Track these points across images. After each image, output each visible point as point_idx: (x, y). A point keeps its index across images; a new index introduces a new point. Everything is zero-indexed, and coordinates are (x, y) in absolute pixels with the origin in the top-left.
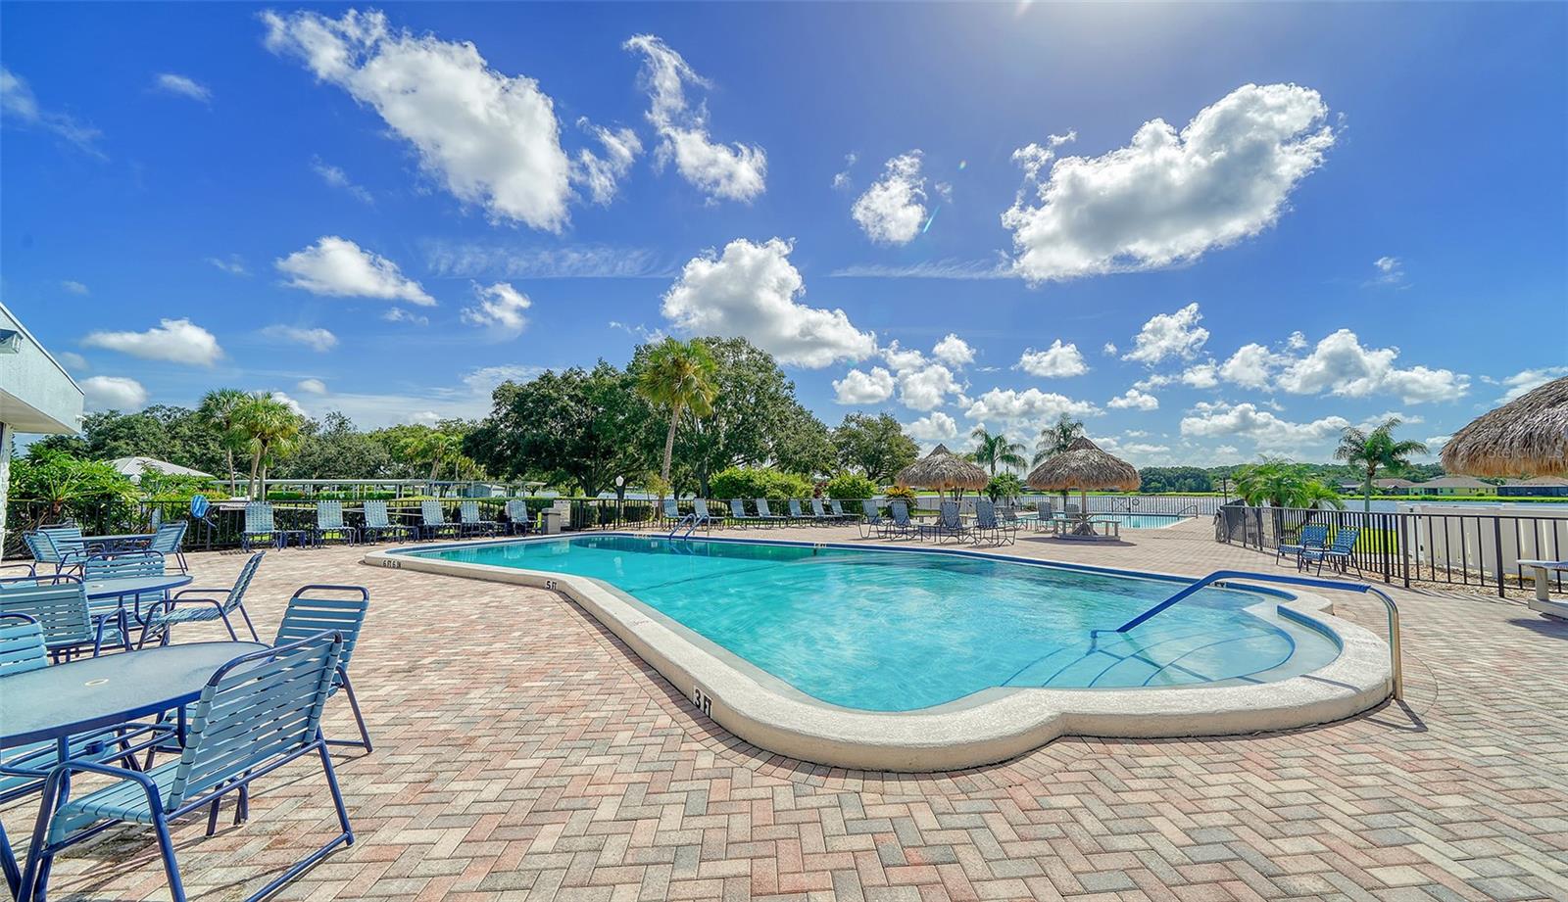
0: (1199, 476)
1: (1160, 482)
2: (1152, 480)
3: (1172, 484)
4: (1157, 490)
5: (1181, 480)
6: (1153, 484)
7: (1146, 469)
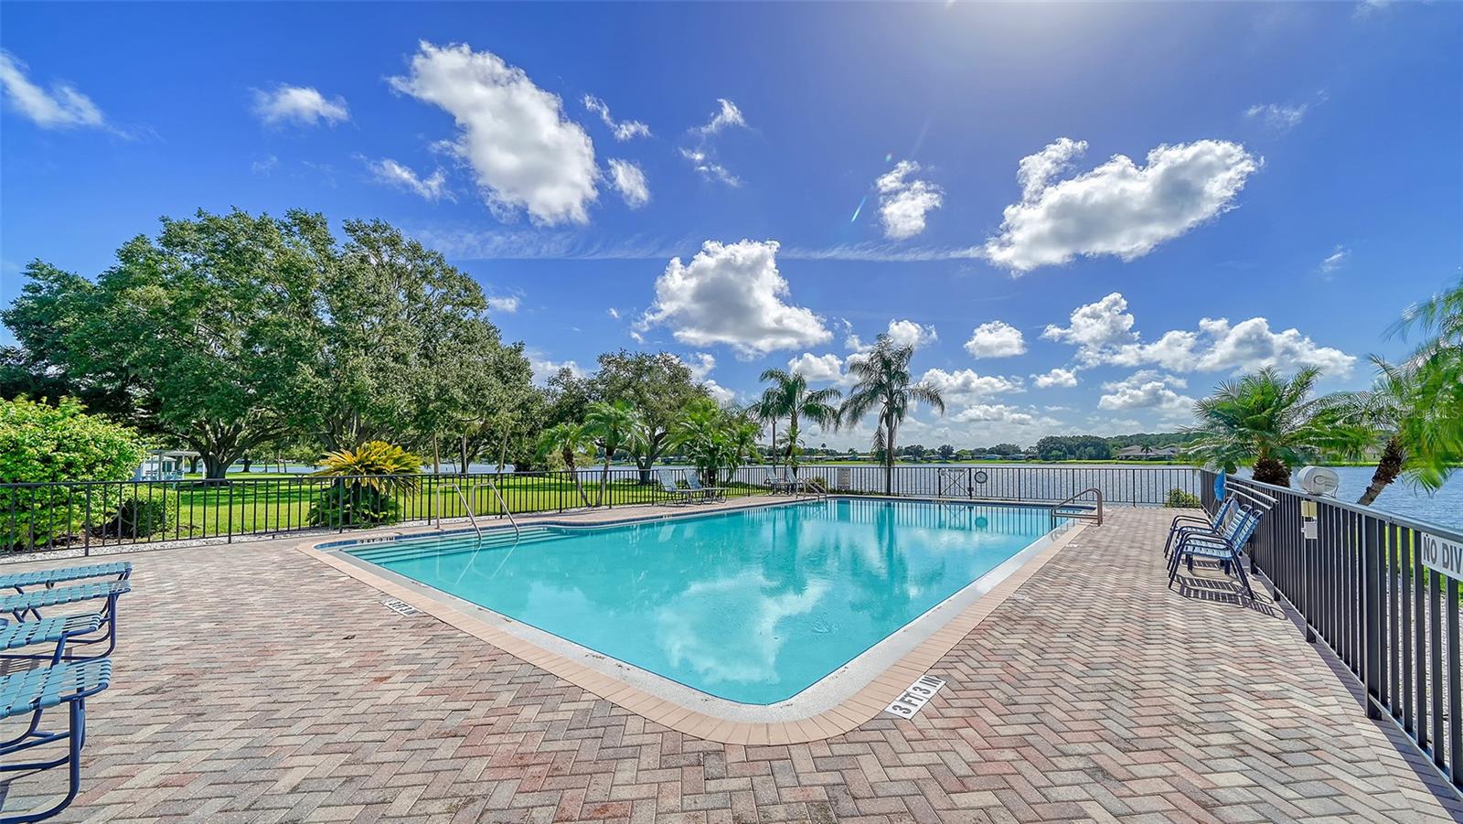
0: (1099, 444)
1: (1060, 451)
2: (1052, 449)
3: (1072, 453)
4: (1058, 458)
5: (1082, 448)
6: (1054, 453)
7: (1048, 438)
